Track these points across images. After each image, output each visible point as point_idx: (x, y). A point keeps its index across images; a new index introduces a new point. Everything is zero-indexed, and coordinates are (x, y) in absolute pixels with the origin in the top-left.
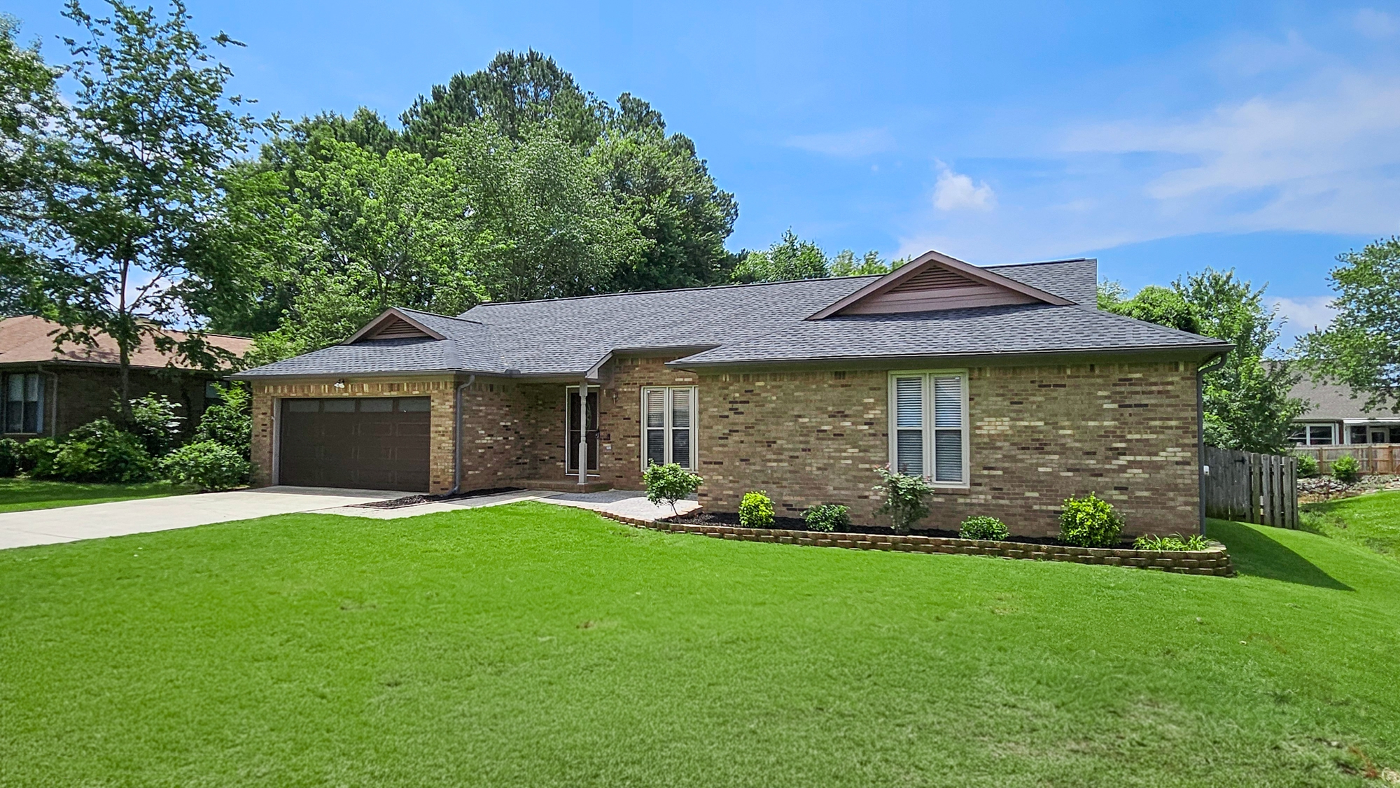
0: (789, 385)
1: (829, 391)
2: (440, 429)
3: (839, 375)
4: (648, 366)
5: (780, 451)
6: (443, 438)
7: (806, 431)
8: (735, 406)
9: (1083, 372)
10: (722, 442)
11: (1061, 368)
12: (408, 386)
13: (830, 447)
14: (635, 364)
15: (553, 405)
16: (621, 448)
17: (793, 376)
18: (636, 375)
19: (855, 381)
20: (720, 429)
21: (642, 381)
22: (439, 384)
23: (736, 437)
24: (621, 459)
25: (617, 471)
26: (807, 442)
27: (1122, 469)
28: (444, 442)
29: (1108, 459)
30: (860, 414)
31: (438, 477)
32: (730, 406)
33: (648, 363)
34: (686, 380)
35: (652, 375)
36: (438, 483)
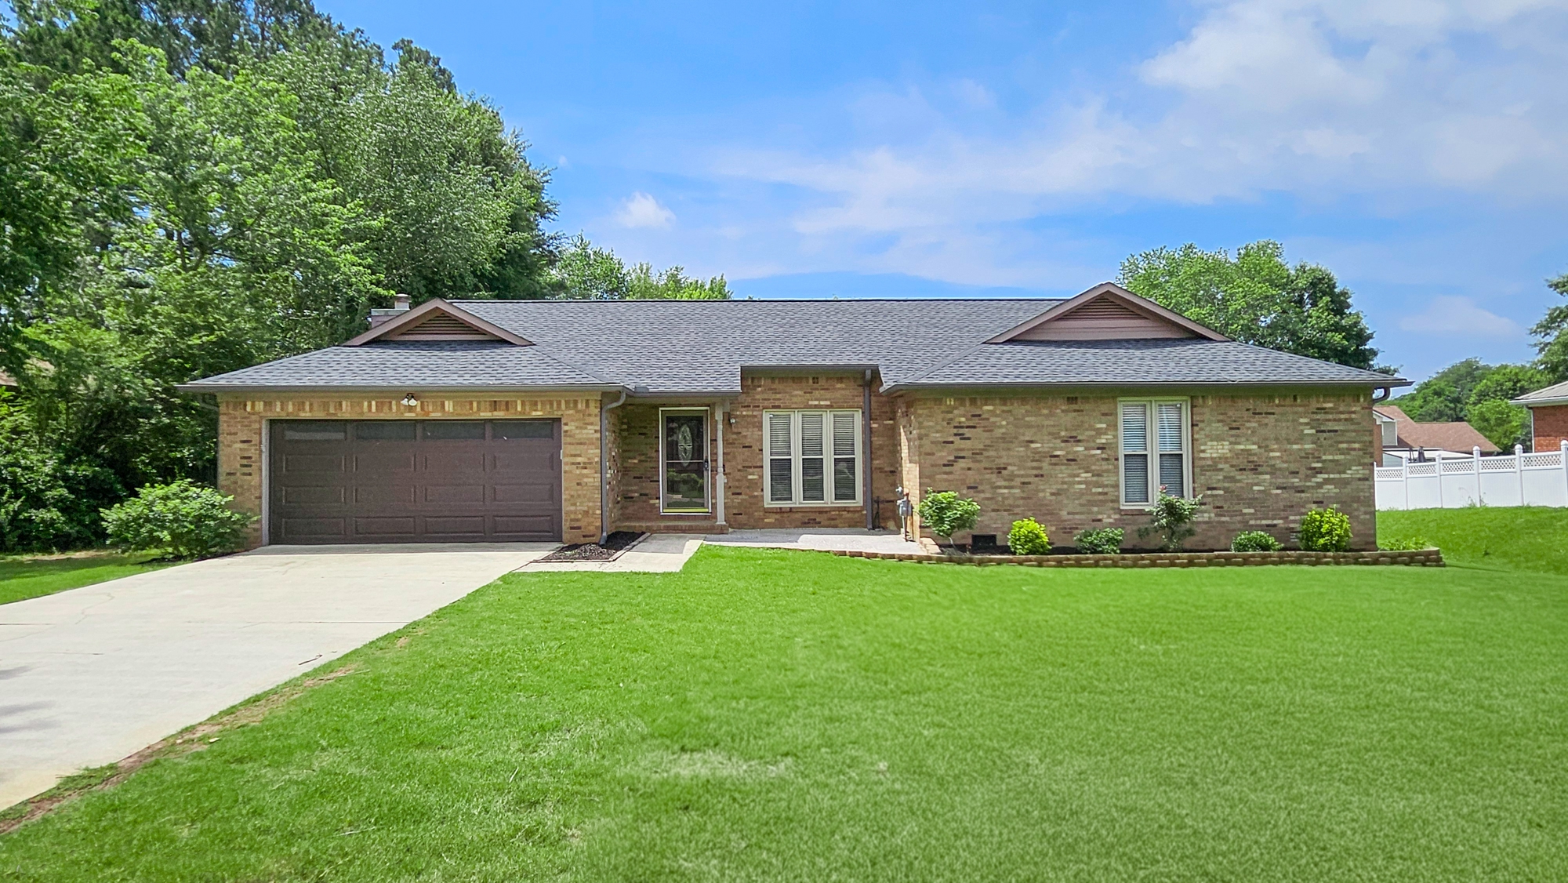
0: (1019, 409)
1: (1063, 417)
2: (579, 459)
3: (1072, 400)
4: (774, 386)
5: (1011, 477)
6: (585, 471)
7: (1038, 456)
8: (961, 431)
9: (1289, 401)
10: (947, 469)
11: (1271, 398)
12: (523, 404)
13: (1063, 472)
14: (756, 383)
15: (644, 431)
16: (738, 480)
17: (1024, 401)
18: (758, 397)
19: (1087, 407)
20: (945, 455)
21: (766, 403)
22: (576, 402)
23: (962, 464)
24: (740, 494)
25: (735, 507)
26: (1040, 468)
27: (1320, 485)
28: (587, 476)
29: (1308, 478)
30: (1092, 439)
31: (578, 520)
32: (955, 431)
33: (773, 382)
34: (822, 403)
35: (778, 396)
36: (579, 528)
